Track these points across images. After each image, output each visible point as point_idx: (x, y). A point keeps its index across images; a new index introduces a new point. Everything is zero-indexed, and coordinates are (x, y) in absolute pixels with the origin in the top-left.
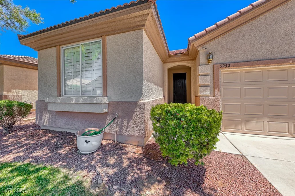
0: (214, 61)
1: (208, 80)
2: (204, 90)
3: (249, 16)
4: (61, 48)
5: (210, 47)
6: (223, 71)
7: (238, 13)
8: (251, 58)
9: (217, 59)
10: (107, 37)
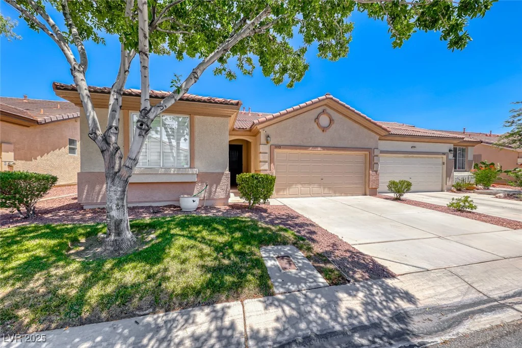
0: (271, 142)
1: (266, 157)
2: (264, 165)
3: (292, 114)
4: (130, 114)
5: (269, 130)
6: (277, 151)
7: (285, 111)
8: (293, 144)
9: (273, 141)
10: (195, 116)
